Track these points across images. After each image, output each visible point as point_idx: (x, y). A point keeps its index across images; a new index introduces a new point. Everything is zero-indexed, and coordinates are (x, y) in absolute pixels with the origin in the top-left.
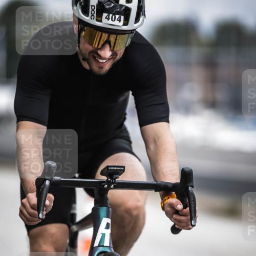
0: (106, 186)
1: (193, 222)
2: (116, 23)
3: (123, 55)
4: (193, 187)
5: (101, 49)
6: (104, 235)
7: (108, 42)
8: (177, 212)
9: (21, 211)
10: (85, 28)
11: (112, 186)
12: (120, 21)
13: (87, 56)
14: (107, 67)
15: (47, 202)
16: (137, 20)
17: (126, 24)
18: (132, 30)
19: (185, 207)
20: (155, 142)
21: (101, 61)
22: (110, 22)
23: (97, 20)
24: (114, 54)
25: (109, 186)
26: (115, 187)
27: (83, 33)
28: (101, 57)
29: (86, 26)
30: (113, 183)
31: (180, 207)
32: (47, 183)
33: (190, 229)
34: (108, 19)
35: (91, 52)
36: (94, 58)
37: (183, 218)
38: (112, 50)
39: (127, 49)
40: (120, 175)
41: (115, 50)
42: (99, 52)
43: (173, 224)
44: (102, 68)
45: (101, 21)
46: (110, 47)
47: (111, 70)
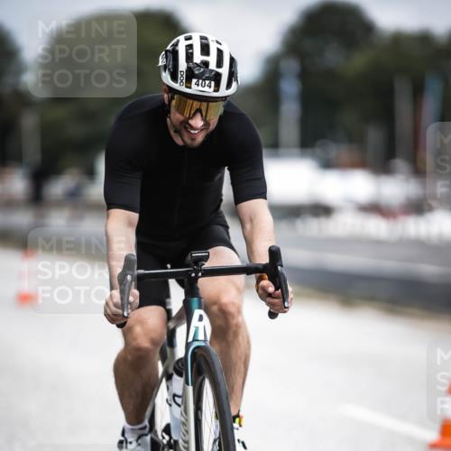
0: (193, 275)
1: (286, 304)
2: (206, 89)
3: (217, 126)
4: (282, 266)
5: (191, 118)
6: (197, 328)
7: (199, 110)
8: (270, 295)
9: (105, 311)
10: (176, 97)
11: (200, 274)
12: (210, 87)
13: (178, 127)
14: (200, 138)
15: (131, 299)
16: (229, 86)
17: (217, 89)
18: (226, 97)
19: (276, 289)
20: (251, 220)
21: (192, 132)
22: (200, 88)
23: (186, 87)
24: (207, 124)
25: (197, 274)
26: (203, 275)
27: (174, 102)
28: (192, 128)
29: (175, 93)
30: (199, 271)
31: (271, 289)
32: (129, 277)
33: (285, 312)
34: (198, 85)
35: (182, 122)
36: (186, 128)
37: (276, 301)
38: (204, 119)
39: (221, 118)
40: (206, 261)
41: (208, 119)
42: (190, 122)
43: (268, 308)
44: (193, 139)
45: (190, 88)
46: (202, 115)
47: (204, 142)
